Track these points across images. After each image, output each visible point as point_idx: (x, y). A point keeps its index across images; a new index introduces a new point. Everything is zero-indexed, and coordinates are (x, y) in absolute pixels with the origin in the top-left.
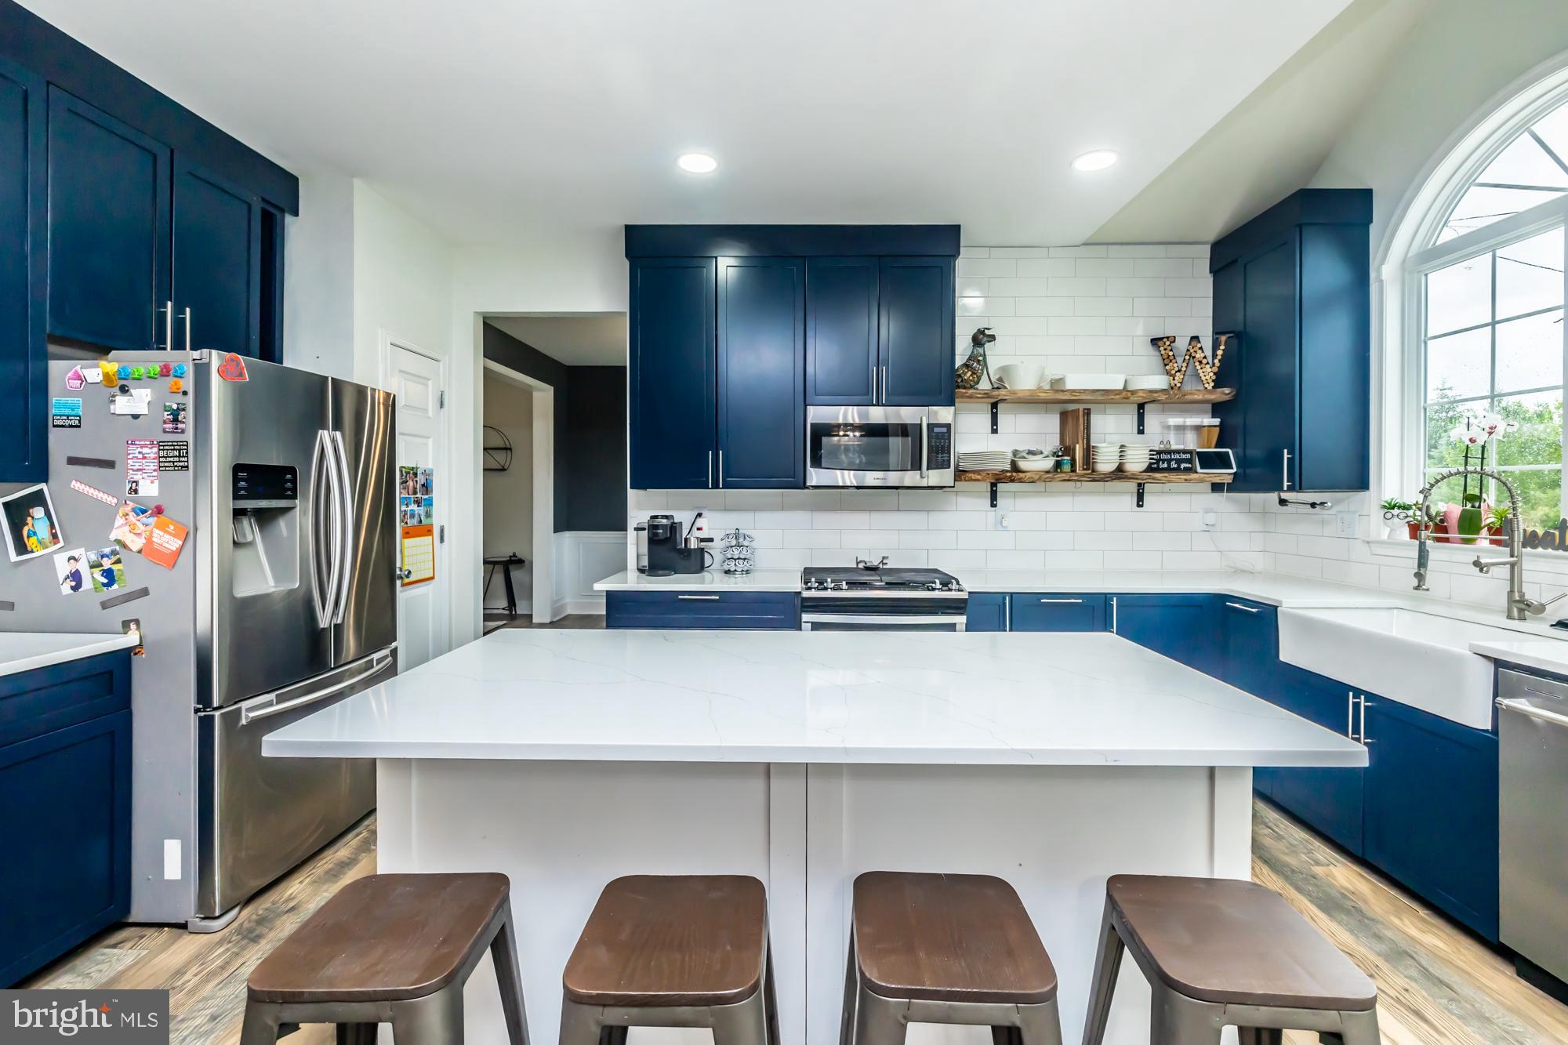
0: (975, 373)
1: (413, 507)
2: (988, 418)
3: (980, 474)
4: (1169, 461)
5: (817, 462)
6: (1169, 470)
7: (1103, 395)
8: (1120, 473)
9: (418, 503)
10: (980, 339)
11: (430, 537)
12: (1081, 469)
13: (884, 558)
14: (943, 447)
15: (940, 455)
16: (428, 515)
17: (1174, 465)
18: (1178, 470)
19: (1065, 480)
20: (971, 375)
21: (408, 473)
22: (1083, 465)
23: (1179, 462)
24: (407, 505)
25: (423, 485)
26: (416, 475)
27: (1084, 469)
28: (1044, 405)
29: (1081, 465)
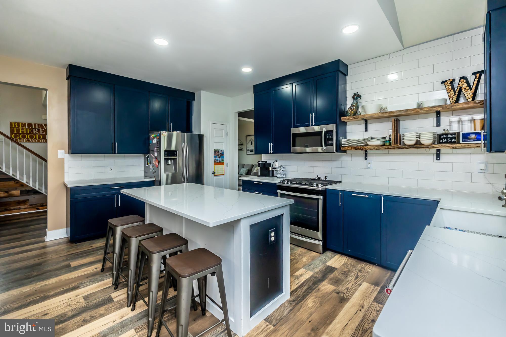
0: (352, 110)
1: (218, 158)
2: (363, 126)
3: (349, 148)
4: (447, 138)
5: (294, 146)
6: (447, 142)
7: (405, 112)
8: (418, 144)
9: (219, 157)
10: (357, 97)
11: (223, 165)
12: (393, 144)
13: (326, 176)
14: (331, 138)
15: (330, 141)
16: (223, 160)
17: (449, 140)
18: (451, 142)
19: (386, 149)
20: (351, 111)
21: (216, 151)
22: (395, 142)
23: (451, 138)
24: (216, 158)
25: (221, 153)
26: (219, 151)
27: (395, 144)
28: (388, 118)
29: (394, 142)
